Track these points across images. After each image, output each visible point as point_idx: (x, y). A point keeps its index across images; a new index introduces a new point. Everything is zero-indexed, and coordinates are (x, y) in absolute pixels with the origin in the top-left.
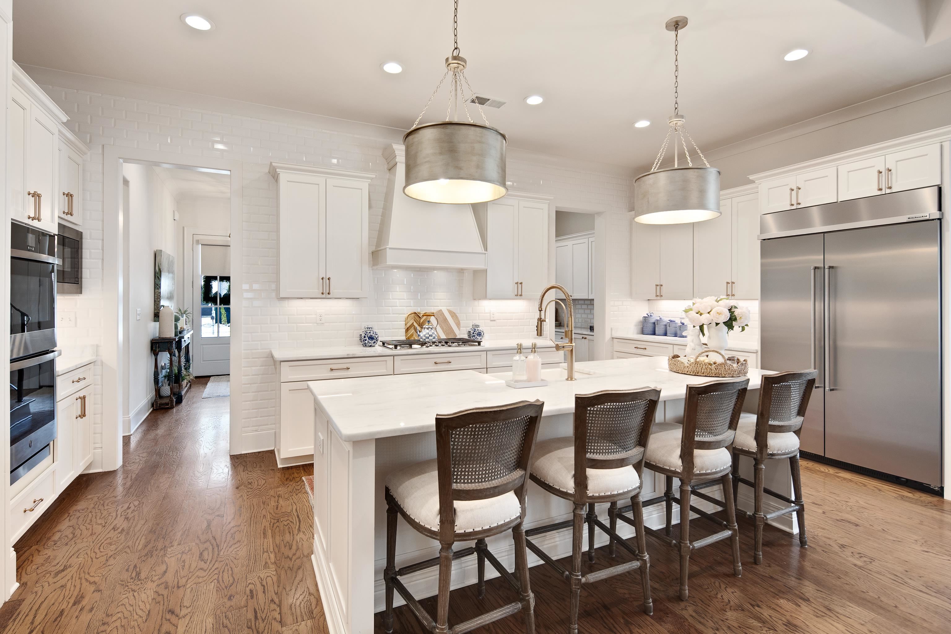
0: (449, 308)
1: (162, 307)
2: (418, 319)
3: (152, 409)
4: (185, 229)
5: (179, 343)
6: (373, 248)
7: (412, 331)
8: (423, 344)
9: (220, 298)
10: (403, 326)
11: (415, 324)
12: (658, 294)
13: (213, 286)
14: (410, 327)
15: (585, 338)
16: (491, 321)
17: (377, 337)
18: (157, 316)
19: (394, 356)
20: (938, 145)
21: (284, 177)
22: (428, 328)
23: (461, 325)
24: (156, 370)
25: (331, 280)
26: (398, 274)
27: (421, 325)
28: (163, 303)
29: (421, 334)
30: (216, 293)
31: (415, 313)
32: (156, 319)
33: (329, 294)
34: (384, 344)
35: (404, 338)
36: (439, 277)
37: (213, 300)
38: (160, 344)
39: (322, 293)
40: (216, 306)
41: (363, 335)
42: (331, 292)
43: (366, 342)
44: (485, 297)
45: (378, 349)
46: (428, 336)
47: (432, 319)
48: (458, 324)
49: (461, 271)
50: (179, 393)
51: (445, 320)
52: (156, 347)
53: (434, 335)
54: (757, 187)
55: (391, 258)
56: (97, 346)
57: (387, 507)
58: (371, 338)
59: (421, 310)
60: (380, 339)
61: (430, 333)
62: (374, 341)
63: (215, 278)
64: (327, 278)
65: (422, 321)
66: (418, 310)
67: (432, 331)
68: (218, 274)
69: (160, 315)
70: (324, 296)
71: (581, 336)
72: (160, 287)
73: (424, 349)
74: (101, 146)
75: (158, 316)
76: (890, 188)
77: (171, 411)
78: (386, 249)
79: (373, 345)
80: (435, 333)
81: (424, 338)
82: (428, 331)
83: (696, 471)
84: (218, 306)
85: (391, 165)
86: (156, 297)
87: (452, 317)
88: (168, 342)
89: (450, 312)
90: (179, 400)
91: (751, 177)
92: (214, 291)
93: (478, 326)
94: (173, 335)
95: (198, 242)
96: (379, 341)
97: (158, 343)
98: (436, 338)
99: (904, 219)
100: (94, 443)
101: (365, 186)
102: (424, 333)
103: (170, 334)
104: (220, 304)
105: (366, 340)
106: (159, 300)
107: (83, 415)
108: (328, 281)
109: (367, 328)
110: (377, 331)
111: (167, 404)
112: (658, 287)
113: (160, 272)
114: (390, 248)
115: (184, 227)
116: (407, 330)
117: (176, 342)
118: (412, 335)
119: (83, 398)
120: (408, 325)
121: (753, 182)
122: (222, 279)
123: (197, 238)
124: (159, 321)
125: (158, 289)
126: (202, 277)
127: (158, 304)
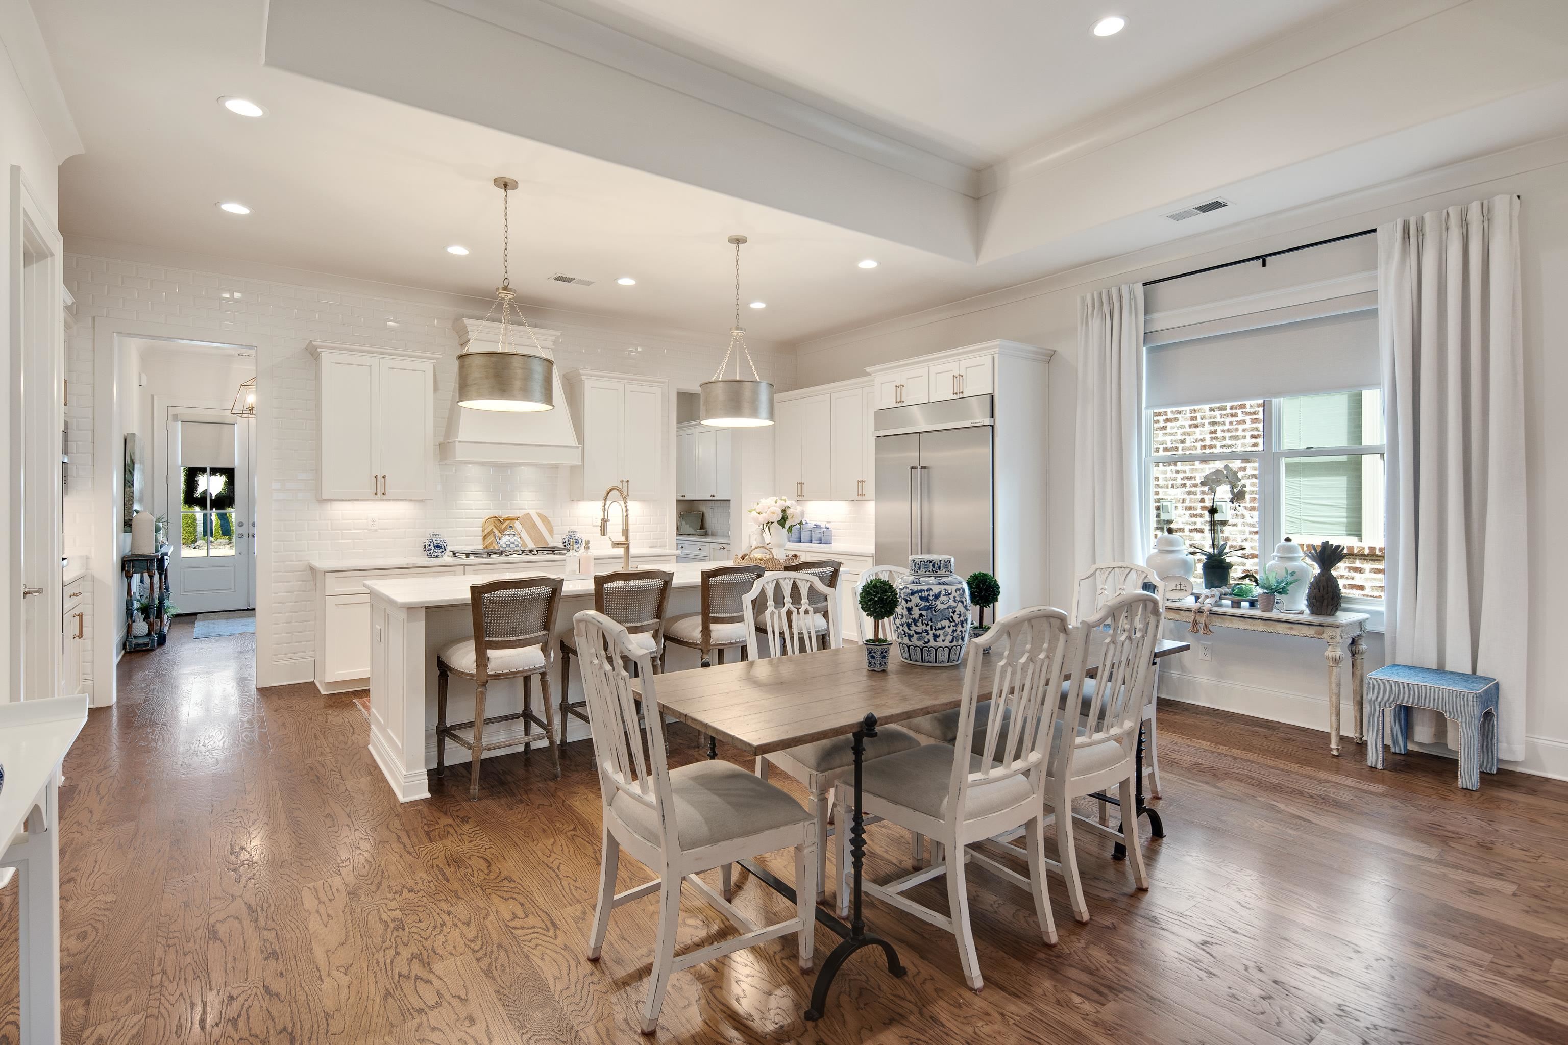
0: (538, 511)
1: (135, 514)
2: (498, 524)
3: (123, 652)
4: (155, 397)
5: (161, 561)
6: (441, 440)
7: (490, 539)
8: (500, 553)
9: (211, 500)
10: (481, 533)
11: (495, 530)
12: (799, 494)
13: (199, 482)
14: (489, 533)
15: (724, 548)
16: (594, 526)
17: (445, 545)
18: (128, 524)
19: (464, 565)
20: (990, 357)
21: (327, 358)
22: (509, 535)
23: (555, 532)
24: (129, 598)
25: (386, 478)
26: (473, 471)
27: (502, 532)
28: (136, 507)
29: (501, 542)
30: (205, 492)
31: (496, 517)
32: (128, 528)
33: (383, 494)
34: (454, 554)
35: (480, 547)
36: (527, 473)
37: (201, 502)
38: (136, 563)
39: (376, 494)
40: (205, 512)
41: (428, 543)
42: (386, 492)
43: (432, 551)
44: (583, 498)
45: (447, 558)
46: (509, 543)
47: (517, 524)
48: (551, 532)
49: (555, 467)
50: (160, 631)
51: (534, 525)
52: (129, 567)
53: (516, 543)
54: (874, 380)
55: (460, 453)
56: (87, 558)
57: (439, 673)
58: (438, 547)
59: (503, 514)
60: (449, 548)
61: (512, 541)
62: (441, 550)
63: (203, 470)
64: (382, 475)
65: (504, 526)
66: (498, 513)
67: (515, 538)
68: (208, 466)
69: (134, 523)
70: (377, 497)
71: (719, 546)
72: (133, 485)
73: (503, 559)
74: (90, 319)
75: (130, 525)
76: (962, 393)
77: (154, 652)
78: (454, 442)
79: (440, 554)
80: (519, 540)
81: (505, 546)
82: (509, 538)
83: (713, 642)
84: (208, 511)
85: (462, 342)
86: (126, 499)
87: (543, 521)
88: (147, 560)
89: (540, 515)
90: (162, 640)
91: (868, 370)
92: (200, 490)
93: (574, 532)
94: (153, 551)
95: (175, 418)
96: (448, 551)
97: (132, 561)
98: (520, 545)
99: (968, 424)
100: (84, 674)
101: (428, 367)
102: (505, 540)
103: (148, 549)
104: (211, 509)
105: (431, 549)
106: (131, 502)
107: (81, 635)
108: (382, 479)
109: (433, 535)
110: (445, 539)
111: (146, 645)
112: (799, 486)
113: (133, 464)
114: (460, 442)
115: (152, 397)
116: (485, 537)
117: (158, 560)
118: (491, 543)
119: (81, 616)
120: (486, 532)
121: (869, 374)
122: (214, 471)
123: (173, 411)
124: (131, 532)
125: (129, 487)
126: (182, 468)
127: (129, 509)
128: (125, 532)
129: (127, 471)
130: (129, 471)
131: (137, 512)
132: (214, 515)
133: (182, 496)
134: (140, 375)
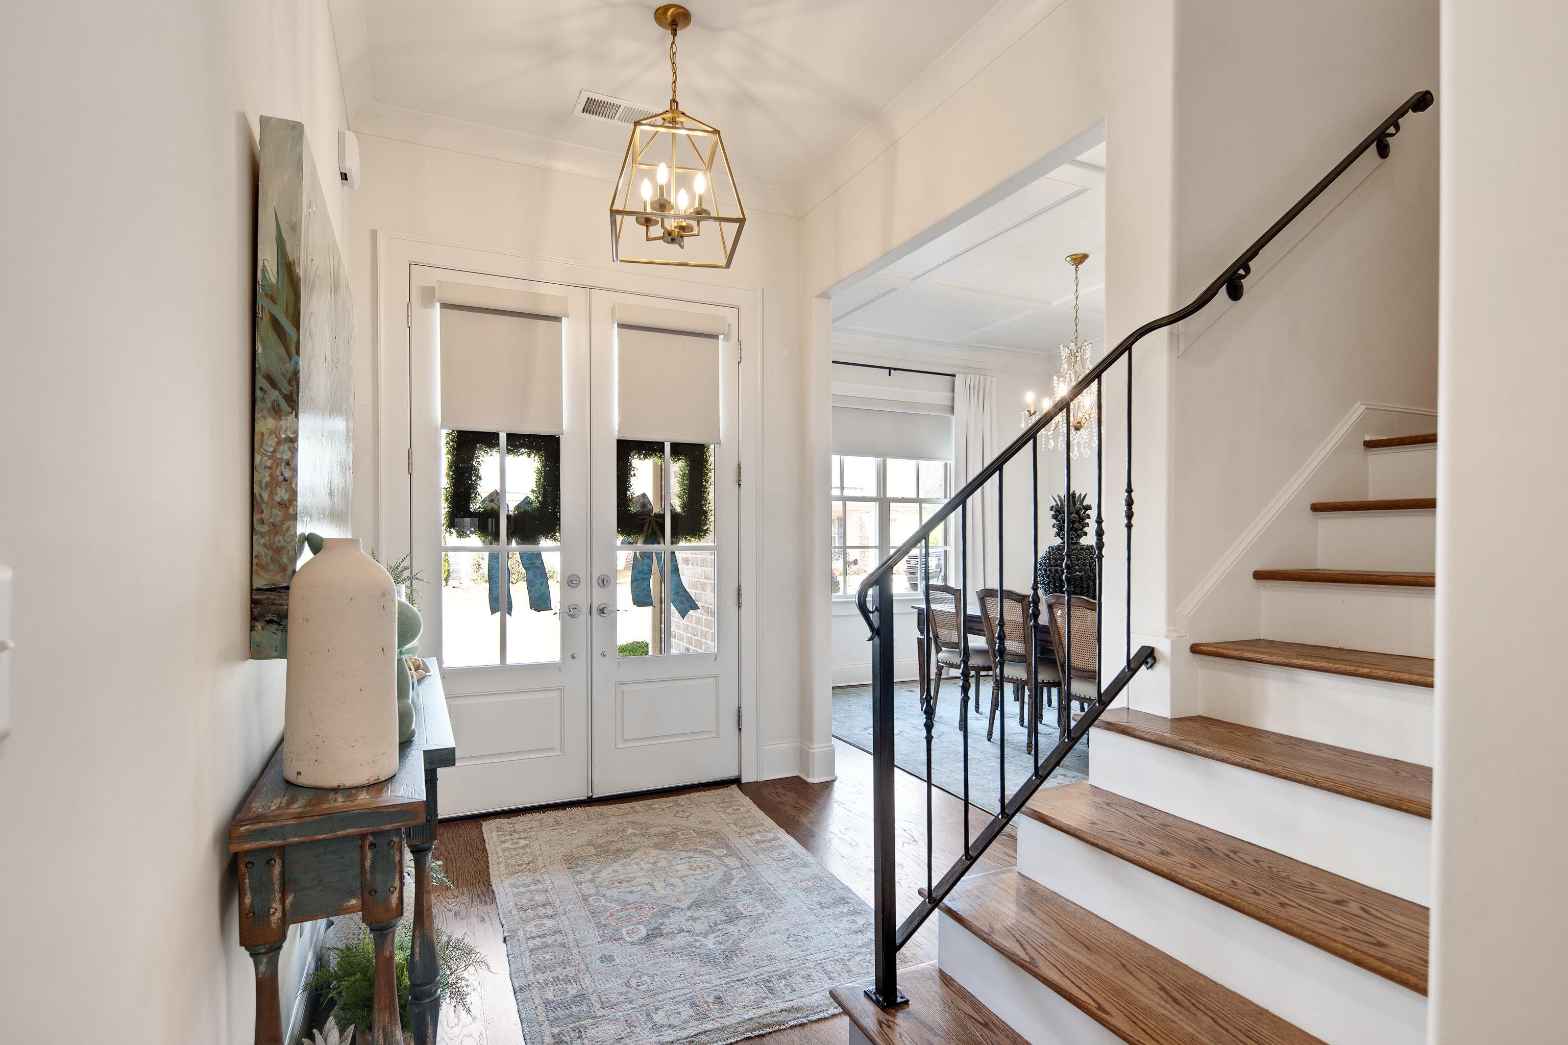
1: (307, 555)
4: (381, 238)
9: (509, 517)
13: (482, 471)
18: (269, 613)
30: (495, 497)
32: (266, 632)
40: (494, 546)
63: (489, 440)
68: (501, 427)
69: (298, 603)
75: (281, 617)
84: (501, 545)
86: (263, 476)
92: (486, 486)
95: (429, 295)
104: (508, 540)
115: (374, 234)
122: (518, 442)
123: (423, 277)
124: (282, 652)
125: (276, 411)
126: (444, 432)
127: (276, 529)
128: (256, 651)
129: (264, 324)
130: (276, 324)
131: (316, 544)
132: (514, 552)
133: (444, 507)
134: (341, 137)
